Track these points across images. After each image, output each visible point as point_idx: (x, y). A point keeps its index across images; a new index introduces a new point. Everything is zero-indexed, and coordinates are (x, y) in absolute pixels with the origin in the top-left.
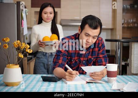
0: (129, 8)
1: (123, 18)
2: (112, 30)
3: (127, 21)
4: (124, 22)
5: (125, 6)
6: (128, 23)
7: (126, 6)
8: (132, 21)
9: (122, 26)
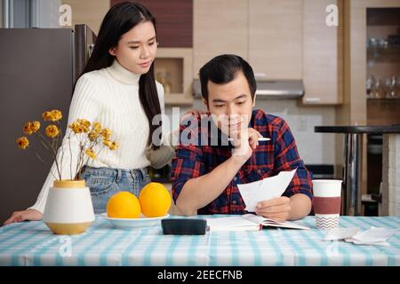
0: (386, 47)
1: (369, 75)
2: (338, 107)
3: (380, 82)
4: (373, 85)
5: (373, 40)
6: (384, 89)
7: (377, 41)
8: (394, 82)
9: (365, 96)
